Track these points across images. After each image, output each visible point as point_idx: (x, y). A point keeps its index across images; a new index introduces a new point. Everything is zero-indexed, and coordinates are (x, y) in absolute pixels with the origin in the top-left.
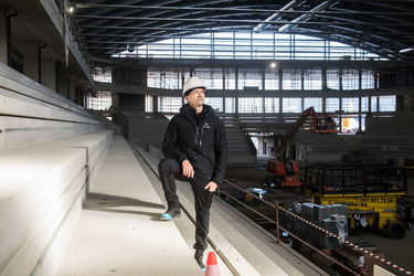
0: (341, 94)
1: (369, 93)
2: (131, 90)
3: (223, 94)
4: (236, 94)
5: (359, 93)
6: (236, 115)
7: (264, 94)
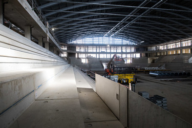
0: (126, 53)
1: (133, 53)
2: (72, 52)
3: (96, 53)
4: (99, 53)
5: (131, 53)
6: (99, 58)
7: (107, 53)
